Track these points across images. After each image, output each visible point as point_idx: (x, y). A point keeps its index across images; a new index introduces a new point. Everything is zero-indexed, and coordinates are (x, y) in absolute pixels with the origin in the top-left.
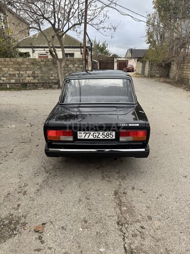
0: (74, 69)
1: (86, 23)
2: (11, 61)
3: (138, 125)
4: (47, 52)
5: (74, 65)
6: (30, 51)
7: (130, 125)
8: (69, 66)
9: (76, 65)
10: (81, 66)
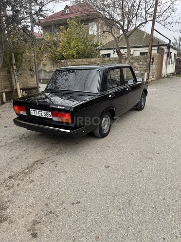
0: (138, 66)
1: (154, 21)
2: (86, 61)
3: (64, 108)
4: (125, 53)
5: (138, 62)
6: (111, 52)
7: (58, 107)
8: (134, 64)
9: (141, 63)
10: (145, 64)
